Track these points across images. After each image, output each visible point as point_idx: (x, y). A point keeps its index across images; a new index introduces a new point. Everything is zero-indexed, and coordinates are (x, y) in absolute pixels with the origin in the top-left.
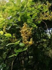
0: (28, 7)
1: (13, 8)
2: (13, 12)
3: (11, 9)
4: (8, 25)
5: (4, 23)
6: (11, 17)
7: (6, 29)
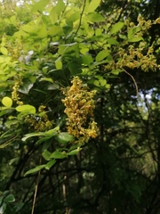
0: (83, 29)
1: (39, 31)
2: (40, 39)
3: (34, 32)
4: (26, 80)
5: (13, 74)
6: (31, 53)
7: (20, 91)
